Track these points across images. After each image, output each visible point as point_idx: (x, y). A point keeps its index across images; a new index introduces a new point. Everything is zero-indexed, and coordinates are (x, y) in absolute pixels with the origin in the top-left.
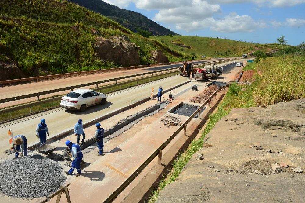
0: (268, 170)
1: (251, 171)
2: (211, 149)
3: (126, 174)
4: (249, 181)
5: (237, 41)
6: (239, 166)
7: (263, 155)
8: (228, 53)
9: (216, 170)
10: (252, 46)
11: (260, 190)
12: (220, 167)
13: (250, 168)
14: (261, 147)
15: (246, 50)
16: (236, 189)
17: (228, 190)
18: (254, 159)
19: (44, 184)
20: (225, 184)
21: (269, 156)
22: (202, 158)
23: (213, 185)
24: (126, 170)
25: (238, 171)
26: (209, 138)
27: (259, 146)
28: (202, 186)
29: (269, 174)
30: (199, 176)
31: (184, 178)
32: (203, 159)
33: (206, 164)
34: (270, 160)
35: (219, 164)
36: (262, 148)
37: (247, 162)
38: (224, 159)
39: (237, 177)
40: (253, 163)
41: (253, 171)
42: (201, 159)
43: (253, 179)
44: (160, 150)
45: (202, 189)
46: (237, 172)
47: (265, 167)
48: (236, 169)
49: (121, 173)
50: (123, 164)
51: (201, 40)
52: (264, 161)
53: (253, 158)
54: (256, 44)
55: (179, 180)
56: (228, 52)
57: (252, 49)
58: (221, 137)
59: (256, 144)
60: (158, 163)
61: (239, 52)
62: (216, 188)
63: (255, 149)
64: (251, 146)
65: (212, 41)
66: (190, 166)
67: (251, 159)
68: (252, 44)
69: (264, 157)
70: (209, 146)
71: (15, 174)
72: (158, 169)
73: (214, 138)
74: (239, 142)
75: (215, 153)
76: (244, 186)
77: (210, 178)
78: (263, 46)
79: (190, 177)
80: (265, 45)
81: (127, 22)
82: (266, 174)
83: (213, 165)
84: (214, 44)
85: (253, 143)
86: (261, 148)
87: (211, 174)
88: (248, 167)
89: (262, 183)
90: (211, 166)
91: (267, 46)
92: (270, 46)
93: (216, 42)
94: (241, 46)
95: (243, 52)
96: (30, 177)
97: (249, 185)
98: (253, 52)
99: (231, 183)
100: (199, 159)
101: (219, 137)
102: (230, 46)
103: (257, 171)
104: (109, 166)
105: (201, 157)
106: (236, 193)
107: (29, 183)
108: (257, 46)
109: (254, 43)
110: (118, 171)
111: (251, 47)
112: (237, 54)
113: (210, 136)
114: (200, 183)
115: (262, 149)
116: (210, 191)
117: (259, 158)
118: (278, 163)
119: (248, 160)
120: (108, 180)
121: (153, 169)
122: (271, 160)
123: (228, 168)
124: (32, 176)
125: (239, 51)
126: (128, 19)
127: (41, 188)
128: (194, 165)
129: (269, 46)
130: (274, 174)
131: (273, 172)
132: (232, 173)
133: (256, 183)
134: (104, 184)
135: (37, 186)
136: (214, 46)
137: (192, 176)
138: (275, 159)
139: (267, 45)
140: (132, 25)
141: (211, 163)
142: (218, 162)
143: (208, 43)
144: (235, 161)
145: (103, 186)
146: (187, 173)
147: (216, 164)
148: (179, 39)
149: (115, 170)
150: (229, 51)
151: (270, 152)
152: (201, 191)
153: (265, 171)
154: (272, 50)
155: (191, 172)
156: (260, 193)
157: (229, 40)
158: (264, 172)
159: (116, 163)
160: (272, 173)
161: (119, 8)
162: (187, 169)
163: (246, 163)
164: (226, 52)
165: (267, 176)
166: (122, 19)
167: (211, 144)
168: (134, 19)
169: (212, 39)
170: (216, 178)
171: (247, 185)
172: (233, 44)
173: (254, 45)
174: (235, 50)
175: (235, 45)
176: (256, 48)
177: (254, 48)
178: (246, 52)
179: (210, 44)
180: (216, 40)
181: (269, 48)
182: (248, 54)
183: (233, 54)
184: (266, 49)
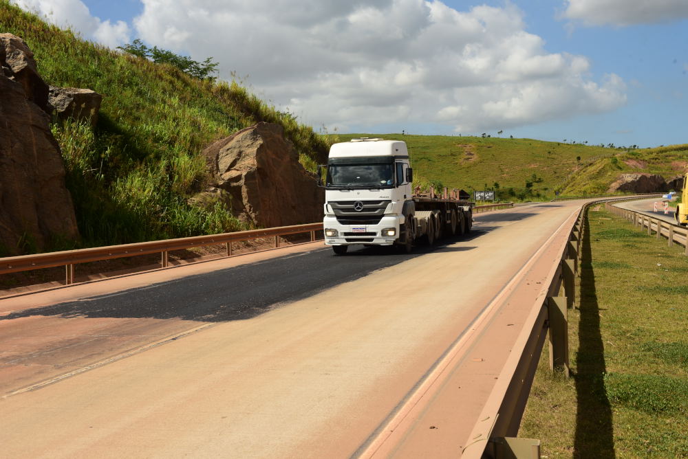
8: (535, 187)
10: (617, 157)
15: (600, 173)
51: (424, 148)
56: (534, 184)
57: (619, 168)
61: (577, 181)
65: (467, 149)
78: (654, 155)
80: (662, 152)
84: (475, 158)
91: (668, 153)
92: (680, 153)
93: (479, 148)
94: (579, 158)
95: (591, 179)
98: (629, 178)
102: (536, 161)
108: (633, 154)
111: (615, 162)
112: (568, 189)
125: (573, 179)
129: (672, 153)
136: (475, 164)
139: (666, 151)
143: (452, 155)
150: (540, 181)
157: (525, 139)
164: (529, 185)
169: (464, 141)
172: (547, 155)
173: (624, 153)
174: (557, 176)
175: (553, 156)
176: (632, 163)
177: (627, 163)
178: (602, 181)
179: (461, 160)
180: (479, 144)
181: (676, 162)
182: (613, 185)
183: (555, 188)
184: (668, 165)
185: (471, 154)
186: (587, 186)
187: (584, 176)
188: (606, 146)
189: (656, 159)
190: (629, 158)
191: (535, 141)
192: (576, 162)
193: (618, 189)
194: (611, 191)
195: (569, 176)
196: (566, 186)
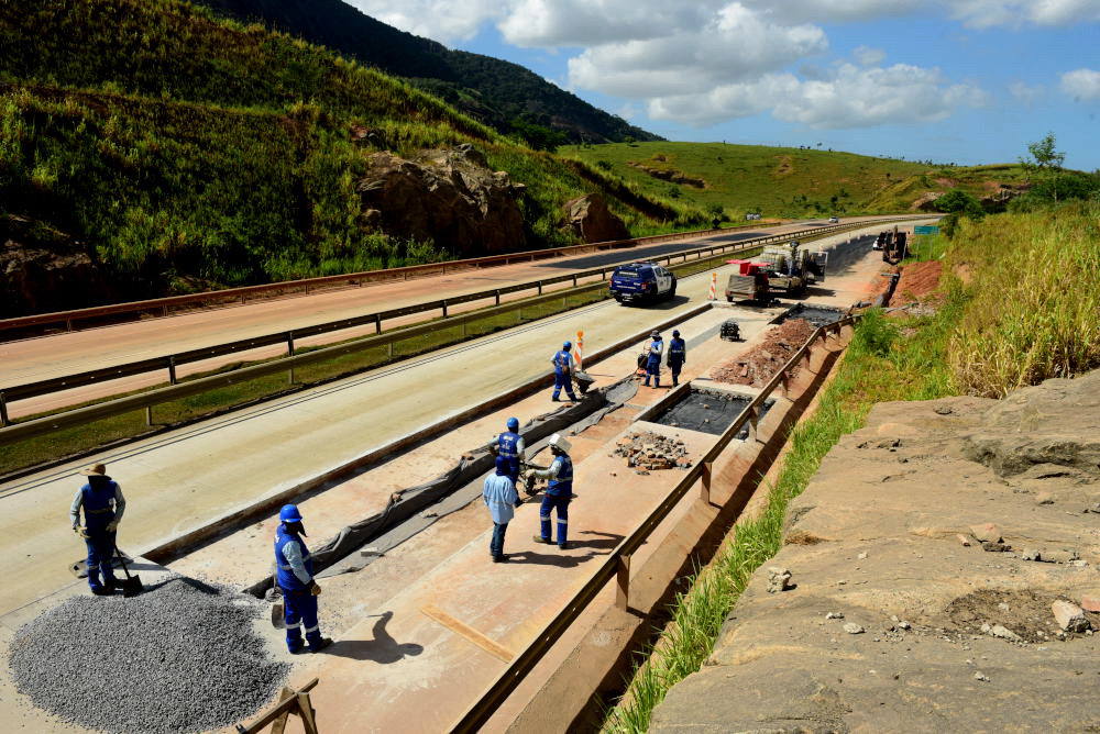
0: (1039, 625)
1: (977, 631)
2: (816, 553)
3: (502, 647)
4: (982, 664)
5: (874, 159)
6: (931, 610)
7: (1015, 570)
8: (840, 201)
9: (850, 626)
10: (928, 175)
11: (1033, 697)
12: (864, 615)
13: (972, 617)
14: (1001, 541)
15: (906, 191)
16: (943, 693)
17: (913, 696)
18: (983, 585)
19: (214, 685)
20: (897, 678)
21: (1038, 575)
22: (790, 584)
23: (851, 680)
24: (501, 629)
25: (931, 631)
26: (805, 510)
27: (993, 537)
28: (814, 686)
29: (1046, 638)
30: (791, 648)
31: (737, 656)
32: (794, 587)
33: (808, 604)
34: (1042, 589)
35: (857, 604)
36: (1006, 544)
37: (958, 595)
38: (876, 587)
39: (931, 651)
40: (982, 602)
41: (985, 627)
42: (786, 588)
43: (990, 657)
44: (623, 557)
45: (816, 696)
46: (927, 634)
47: (1029, 615)
48: (923, 622)
49: (487, 643)
50: (489, 609)
51: (742, 158)
52: (1021, 592)
53: (979, 581)
54: (943, 167)
55: (716, 663)
56: (839, 198)
57: (928, 187)
58: (851, 509)
59: (982, 531)
60: (617, 604)
61: (882, 198)
62: (867, 693)
63: (980, 547)
64: (965, 541)
65: (783, 160)
66: (750, 613)
67: (974, 586)
68: (928, 168)
69: (1019, 578)
70: (809, 541)
71: (108, 649)
72: (617, 625)
73: (824, 512)
74: (920, 523)
75: (835, 565)
76: (971, 685)
77: (835, 655)
78: (967, 175)
79: (758, 653)
80: (977, 171)
81: (474, 96)
82: (1035, 640)
83: (835, 610)
84: (790, 170)
85: (972, 528)
86: (1001, 547)
87: (833, 640)
88: (966, 615)
89: (1033, 671)
90: (830, 614)
91: (984, 173)
92: (995, 173)
93: (795, 161)
94: (888, 175)
95: (896, 195)
96: (163, 660)
97: (987, 678)
98: (932, 196)
99: (921, 672)
100: (779, 587)
101: (843, 508)
102: (846, 176)
103: (999, 630)
104: (442, 617)
105: (787, 580)
106: (945, 706)
107: (162, 681)
108: (946, 172)
109: (934, 163)
110: (474, 636)
111: (924, 180)
112: (872, 204)
113: (807, 505)
114: (805, 674)
115: (1008, 549)
116: (845, 703)
117: (1002, 581)
118: (1072, 597)
119: (962, 589)
120: (441, 668)
121: (600, 626)
122: (1047, 589)
123: (895, 618)
124: (170, 657)
125: (879, 195)
126: (475, 86)
127: (205, 697)
128: (764, 609)
129: (989, 172)
130: (1063, 640)
131: (1060, 633)
132: (911, 637)
133: (1012, 672)
134: (429, 682)
135: (188, 692)
136: (789, 176)
137: (767, 648)
138: (1061, 583)
139: (981, 170)
141: (830, 601)
142: (855, 597)
143: (768, 166)
144: (916, 594)
145: (425, 689)
146: (744, 638)
147: (848, 607)
148: (661, 153)
149: (465, 630)
150: (846, 196)
151: (1038, 559)
152: (813, 701)
153: (1030, 628)
154: (1003, 186)
155: (758, 636)
156: (1037, 707)
157: (842, 153)
158: (1026, 633)
159: (463, 604)
160: (1054, 634)
161: (444, 48)
162: (745, 625)
163: (958, 600)
164: (834, 199)
165: (1040, 647)
166: (455, 87)
167: (813, 534)
168: (497, 85)
169: (783, 152)
170: (856, 656)
171: (982, 680)
172: (860, 170)
173: (937, 171)
174: (865, 191)
175: (867, 171)
176: (941, 182)
177: (937, 182)
178: (907, 198)
179: (775, 172)
180: (797, 156)
181: (989, 181)
182: (916, 203)
183: (860, 203)
184: (980, 185)
185: (786, 166)
186: (891, 203)
187: (891, 192)
188: (923, 163)
189: (969, 178)
190: (939, 177)
191: (853, 154)
192: (886, 178)
193: (919, 207)
194: (913, 209)
195: (876, 192)
196: (871, 201)
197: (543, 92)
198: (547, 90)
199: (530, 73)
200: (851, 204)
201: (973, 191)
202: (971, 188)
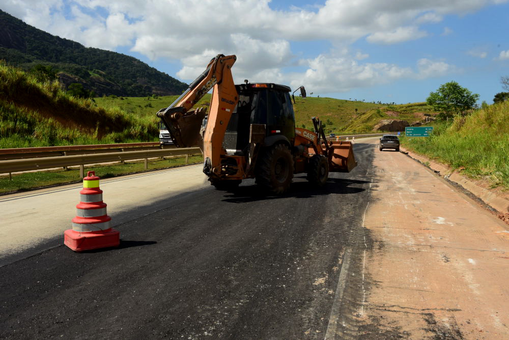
5: (346, 101)
10: (381, 109)
15: (369, 119)
54: (388, 105)
56: (327, 126)
57: (382, 116)
61: (354, 124)
68: (380, 106)
78: (404, 109)
80: (409, 107)
81: (101, 75)
91: (413, 107)
92: (419, 108)
93: (296, 103)
94: (356, 110)
95: (363, 122)
102: (330, 112)
108: (391, 108)
109: (382, 103)
111: (379, 112)
112: (348, 128)
125: (352, 122)
126: (103, 69)
129: (416, 107)
139: (411, 106)
140: (113, 81)
150: (331, 124)
154: (426, 115)
157: (326, 98)
161: (83, 46)
166: (87, 69)
168: (118, 69)
172: (338, 108)
173: (386, 107)
174: (343, 120)
175: (343, 108)
176: (390, 113)
177: (387, 113)
178: (370, 124)
181: (417, 112)
182: (376, 126)
183: (341, 128)
184: (412, 115)
186: (360, 127)
187: (359, 121)
188: (376, 103)
189: (405, 111)
190: (388, 110)
191: (333, 99)
192: (355, 112)
193: (378, 129)
194: (374, 130)
195: (350, 121)
196: (347, 127)
197: (148, 73)
198: (150, 71)
199: (139, 61)
200: (335, 129)
201: (409, 118)
202: (407, 117)
